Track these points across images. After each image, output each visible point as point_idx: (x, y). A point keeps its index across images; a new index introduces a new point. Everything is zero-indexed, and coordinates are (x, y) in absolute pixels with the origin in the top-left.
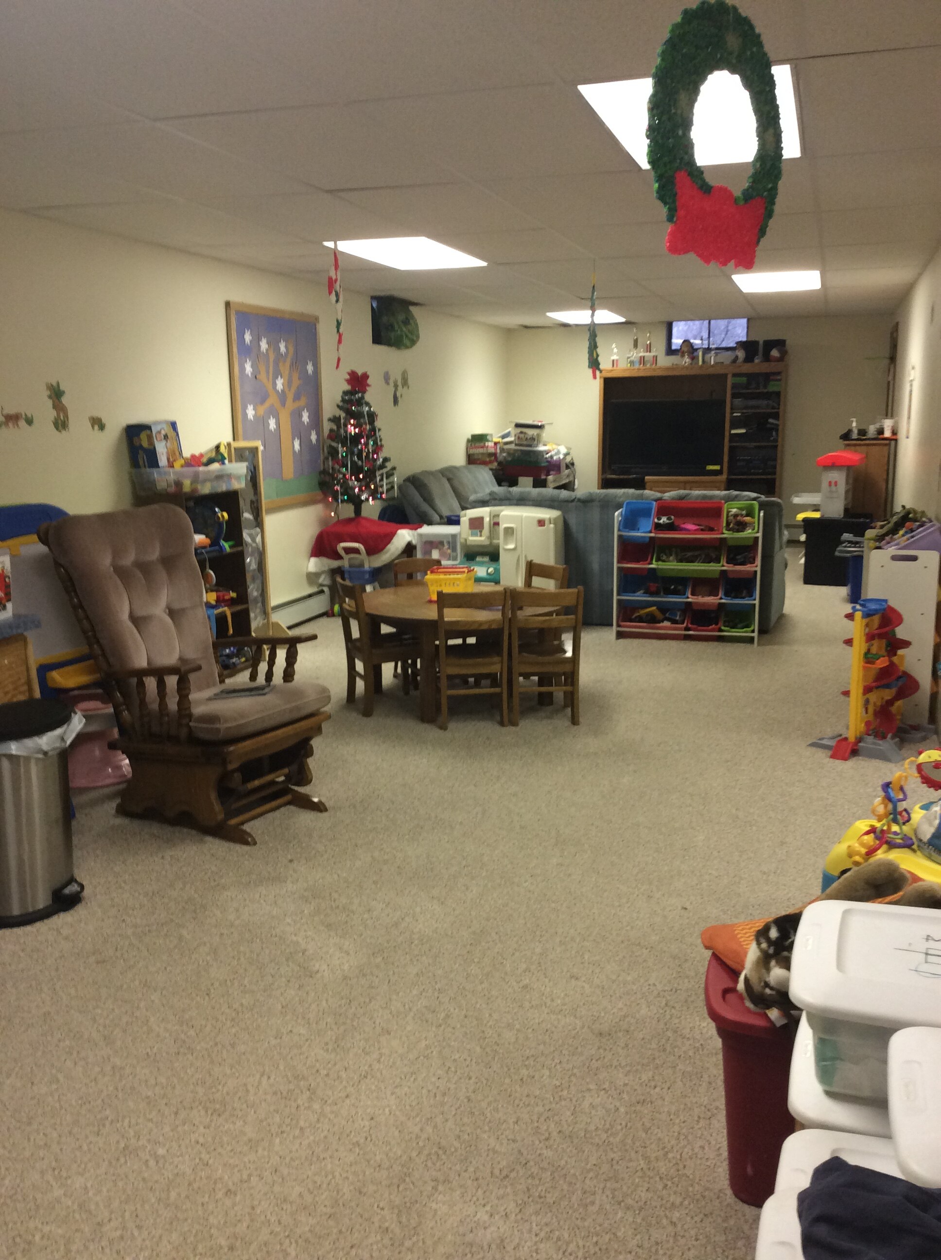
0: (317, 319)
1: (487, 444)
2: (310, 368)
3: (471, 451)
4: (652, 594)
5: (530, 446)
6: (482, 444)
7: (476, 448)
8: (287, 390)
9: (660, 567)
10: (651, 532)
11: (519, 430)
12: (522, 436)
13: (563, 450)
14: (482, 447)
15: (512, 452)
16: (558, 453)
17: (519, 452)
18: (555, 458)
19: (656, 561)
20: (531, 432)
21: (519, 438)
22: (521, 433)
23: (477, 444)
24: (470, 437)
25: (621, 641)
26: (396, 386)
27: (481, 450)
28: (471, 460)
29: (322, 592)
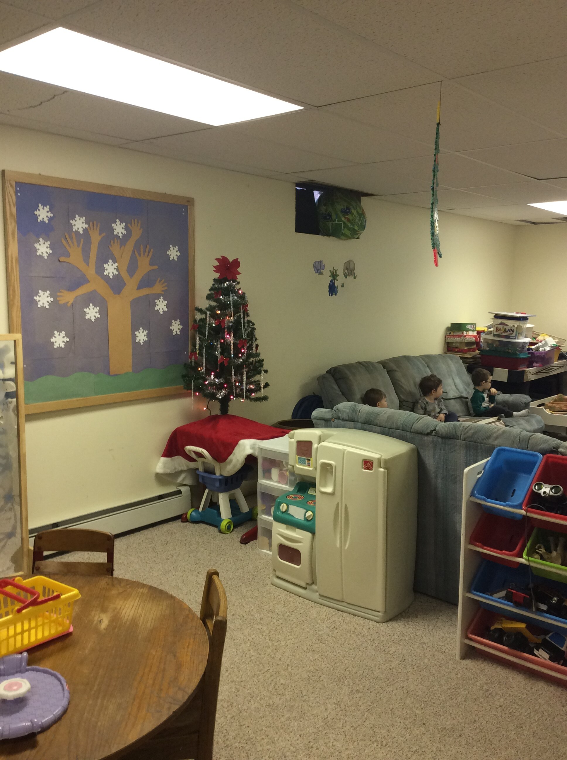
0: (190, 201)
1: (465, 333)
2: (174, 253)
3: (450, 339)
4: (517, 605)
5: (509, 337)
6: (460, 333)
7: (454, 336)
8: (125, 275)
9: (532, 564)
10: (520, 507)
11: (499, 321)
12: (500, 327)
13: (551, 342)
14: (460, 336)
15: (490, 342)
16: (546, 344)
17: (497, 343)
18: (541, 349)
19: (528, 555)
20: (511, 324)
21: (497, 329)
22: (502, 324)
23: (456, 333)
24: (450, 326)
25: (468, 663)
26: (334, 276)
27: (458, 339)
28: (449, 348)
29: (179, 492)
